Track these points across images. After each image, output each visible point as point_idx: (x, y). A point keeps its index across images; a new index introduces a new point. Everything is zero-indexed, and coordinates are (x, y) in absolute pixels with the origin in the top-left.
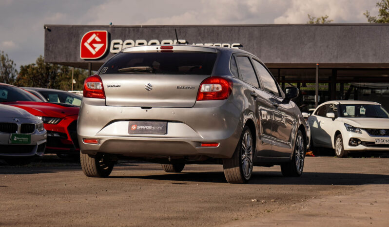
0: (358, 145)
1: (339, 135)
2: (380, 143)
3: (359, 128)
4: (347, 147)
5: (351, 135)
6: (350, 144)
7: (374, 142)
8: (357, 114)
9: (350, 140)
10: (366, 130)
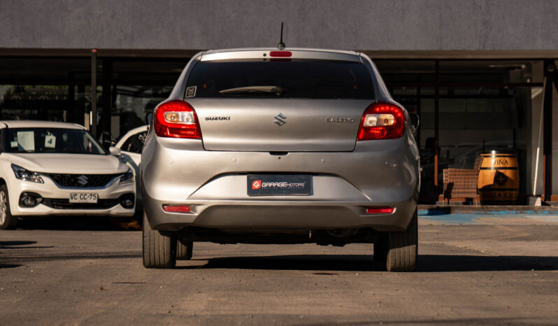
0: (36, 204)
1: (3, 186)
2: (78, 200)
3: (39, 173)
4: (17, 210)
5: (25, 185)
6: (22, 204)
7: (68, 200)
8: (40, 147)
9: (22, 195)
10: (51, 176)
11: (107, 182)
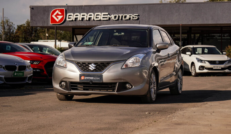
0: (204, 69)
1: (194, 64)
2: (216, 68)
3: (204, 61)
4: (198, 71)
5: (200, 64)
6: (199, 69)
7: (213, 68)
8: (203, 53)
9: (200, 67)
10: (208, 61)
11: (224, 63)
